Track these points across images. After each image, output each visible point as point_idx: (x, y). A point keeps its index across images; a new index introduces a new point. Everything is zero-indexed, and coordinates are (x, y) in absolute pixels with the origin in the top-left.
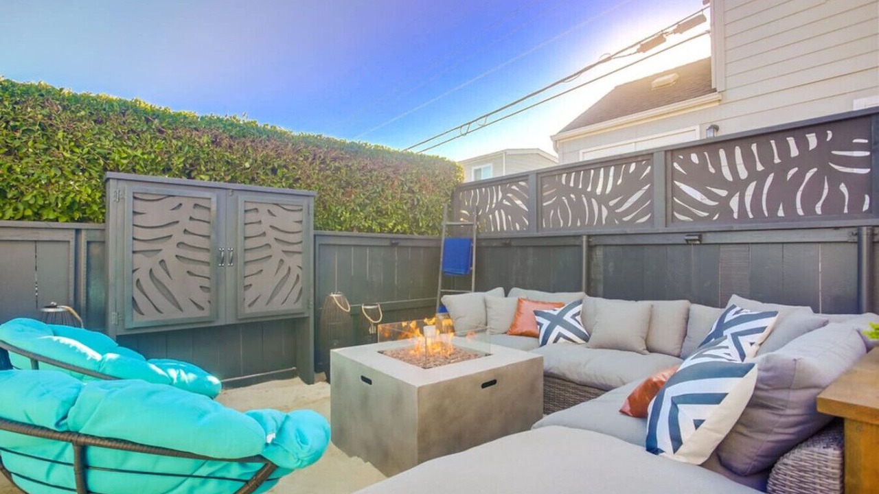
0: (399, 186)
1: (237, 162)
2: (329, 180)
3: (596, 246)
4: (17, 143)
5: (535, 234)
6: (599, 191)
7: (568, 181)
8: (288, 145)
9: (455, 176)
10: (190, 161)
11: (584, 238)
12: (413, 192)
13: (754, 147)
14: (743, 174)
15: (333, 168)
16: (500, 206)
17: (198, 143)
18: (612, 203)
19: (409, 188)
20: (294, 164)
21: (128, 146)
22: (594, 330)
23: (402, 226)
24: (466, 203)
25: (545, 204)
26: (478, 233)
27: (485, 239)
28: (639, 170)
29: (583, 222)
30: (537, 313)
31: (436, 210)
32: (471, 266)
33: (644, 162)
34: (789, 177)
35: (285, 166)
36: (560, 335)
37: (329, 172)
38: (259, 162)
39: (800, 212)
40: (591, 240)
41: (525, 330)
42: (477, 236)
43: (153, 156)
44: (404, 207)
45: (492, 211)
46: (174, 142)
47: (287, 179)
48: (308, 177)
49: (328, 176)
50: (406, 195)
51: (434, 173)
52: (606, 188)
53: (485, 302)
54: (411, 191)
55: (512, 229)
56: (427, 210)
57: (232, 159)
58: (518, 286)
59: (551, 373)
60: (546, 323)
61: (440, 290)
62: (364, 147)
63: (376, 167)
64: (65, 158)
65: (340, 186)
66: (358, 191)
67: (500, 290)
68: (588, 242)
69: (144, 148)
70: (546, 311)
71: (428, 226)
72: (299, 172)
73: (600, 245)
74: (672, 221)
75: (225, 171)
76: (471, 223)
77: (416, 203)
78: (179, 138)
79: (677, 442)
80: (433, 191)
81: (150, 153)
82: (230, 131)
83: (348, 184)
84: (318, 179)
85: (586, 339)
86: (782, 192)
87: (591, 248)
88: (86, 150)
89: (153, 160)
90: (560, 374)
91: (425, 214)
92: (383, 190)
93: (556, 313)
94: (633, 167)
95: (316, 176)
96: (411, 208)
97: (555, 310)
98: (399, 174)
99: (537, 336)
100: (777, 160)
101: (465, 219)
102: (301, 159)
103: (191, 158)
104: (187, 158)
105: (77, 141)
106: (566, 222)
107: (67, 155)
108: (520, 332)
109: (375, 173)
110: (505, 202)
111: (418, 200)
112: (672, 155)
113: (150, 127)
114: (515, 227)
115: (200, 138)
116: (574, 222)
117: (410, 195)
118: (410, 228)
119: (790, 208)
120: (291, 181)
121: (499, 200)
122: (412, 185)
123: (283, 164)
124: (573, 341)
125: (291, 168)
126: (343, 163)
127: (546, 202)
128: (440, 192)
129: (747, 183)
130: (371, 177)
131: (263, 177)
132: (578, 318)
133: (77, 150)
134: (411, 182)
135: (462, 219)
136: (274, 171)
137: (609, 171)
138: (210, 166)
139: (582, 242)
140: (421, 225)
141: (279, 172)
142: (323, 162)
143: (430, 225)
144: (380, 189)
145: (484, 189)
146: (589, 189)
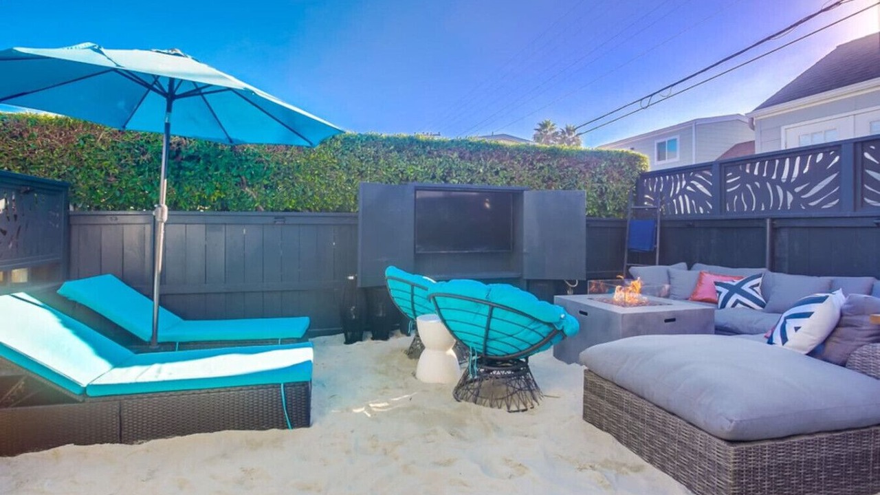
0: (590, 178)
1: (475, 169)
2: (536, 177)
3: (781, 227)
4: (364, 169)
5: (718, 217)
6: (784, 178)
7: (752, 170)
8: (506, 153)
9: (639, 166)
10: (447, 171)
11: (768, 221)
12: (602, 182)
15: (538, 168)
16: (683, 191)
17: (452, 158)
18: (797, 190)
19: (599, 179)
20: (511, 167)
21: (414, 164)
22: (770, 299)
23: (592, 210)
24: (651, 189)
25: (728, 190)
26: (662, 215)
27: (669, 221)
28: (827, 159)
29: (767, 206)
30: (716, 284)
31: (622, 196)
32: (656, 243)
33: (832, 153)
35: (505, 169)
36: (737, 302)
37: (535, 171)
38: (488, 167)
40: (775, 222)
41: (705, 297)
42: (661, 218)
43: (426, 169)
44: (594, 194)
45: (676, 196)
46: (438, 159)
47: (506, 178)
48: (521, 176)
49: (535, 174)
50: (596, 185)
51: (620, 165)
52: (791, 176)
53: (668, 273)
54: (600, 181)
55: (696, 212)
56: (614, 196)
57: (471, 167)
58: (701, 262)
59: (726, 328)
60: (725, 291)
61: (626, 264)
62: (561, 150)
63: (571, 164)
64: (384, 175)
65: (543, 181)
66: (557, 184)
67: (683, 265)
68: (772, 225)
69: (421, 165)
70: (725, 282)
71: (614, 209)
72: (514, 172)
73: (784, 227)
74: (862, 206)
75: (467, 176)
76: (656, 207)
77: (604, 191)
78: (440, 157)
79: (784, 339)
80: (619, 180)
81: (424, 168)
82: (470, 148)
83: (550, 178)
84: (528, 177)
85: (763, 305)
87: (774, 230)
88: (393, 169)
89: (427, 172)
90: (734, 328)
91: (612, 200)
92: (576, 182)
93: (734, 284)
94: (820, 157)
95: (526, 175)
96: (599, 196)
97: (734, 282)
98: (590, 168)
99: (716, 303)
101: (650, 203)
102: (516, 163)
103: (447, 168)
104: (445, 169)
105: (389, 164)
106: (750, 206)
107: (384, 173)
108: (700, 299)
109: (570, 169)
110: (689, 188)
111: (606, 189)
112: (862, 146)
113: (425, 151)
114: (698, 210)
115: (452, 155)
116: (758, 206)
117: (599, 185)
118: (598, 212)
120: (509, 180)
121: (683, 187)
122: (600, 176)
123: (504, 167)
124: (751, 307)
125: (509, 170)
126: (546, 163)
127: (729, 188)
128: (625, 180)
130: (567, 172)
131: (490, 178)
132: (758, 289)
133: (389, 170)
134: (600, 174)
135: (646, 203)
136: (497, 173)
137: (795, 161)
138: (458, 172)
139: (766, 224)
140: (608, 209)
141: (501, 174)
142: (532, 164)
143: (617, 208)
144: (574, 181)
145: (667, 177)
146: (774, 177)
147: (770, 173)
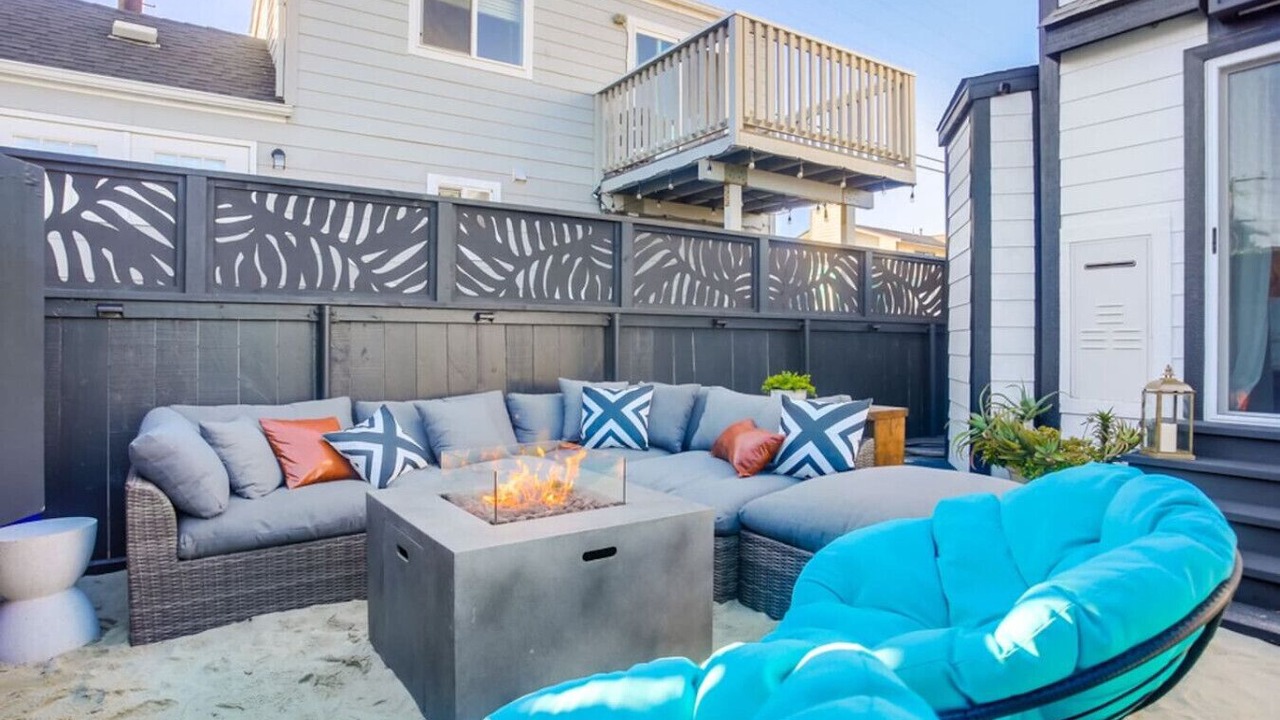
6: (344, 235)
7: (280, 207)
13: (537, 224)
14: (528, 251)
18: (367, 259)
25: (220, 240)
28: (412, 220)
29: (311, 281)
33: (419, 210)
34: (564, 261)
39: (571, 297)
52: (356, 235)
55: (116, 279)
86: (558, 276)
94: (402, 213)
100: (555, 243)
106: (274, 278)
112: (458, 211)
119: (564, 293)
129: (531, 260)
137: (363, 209)
146: (326, 230)
147: (318, 220)
